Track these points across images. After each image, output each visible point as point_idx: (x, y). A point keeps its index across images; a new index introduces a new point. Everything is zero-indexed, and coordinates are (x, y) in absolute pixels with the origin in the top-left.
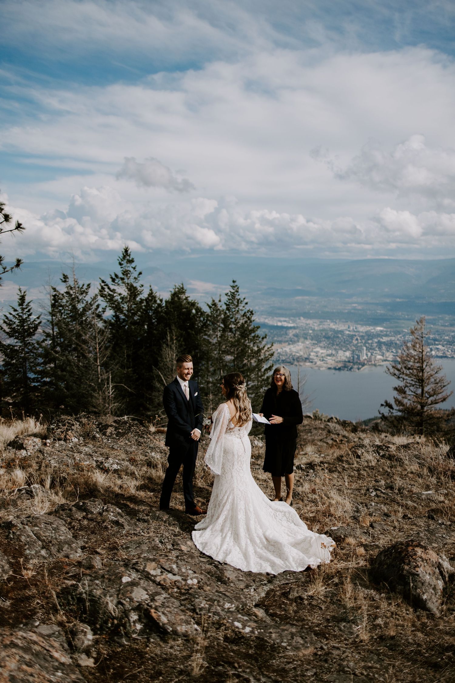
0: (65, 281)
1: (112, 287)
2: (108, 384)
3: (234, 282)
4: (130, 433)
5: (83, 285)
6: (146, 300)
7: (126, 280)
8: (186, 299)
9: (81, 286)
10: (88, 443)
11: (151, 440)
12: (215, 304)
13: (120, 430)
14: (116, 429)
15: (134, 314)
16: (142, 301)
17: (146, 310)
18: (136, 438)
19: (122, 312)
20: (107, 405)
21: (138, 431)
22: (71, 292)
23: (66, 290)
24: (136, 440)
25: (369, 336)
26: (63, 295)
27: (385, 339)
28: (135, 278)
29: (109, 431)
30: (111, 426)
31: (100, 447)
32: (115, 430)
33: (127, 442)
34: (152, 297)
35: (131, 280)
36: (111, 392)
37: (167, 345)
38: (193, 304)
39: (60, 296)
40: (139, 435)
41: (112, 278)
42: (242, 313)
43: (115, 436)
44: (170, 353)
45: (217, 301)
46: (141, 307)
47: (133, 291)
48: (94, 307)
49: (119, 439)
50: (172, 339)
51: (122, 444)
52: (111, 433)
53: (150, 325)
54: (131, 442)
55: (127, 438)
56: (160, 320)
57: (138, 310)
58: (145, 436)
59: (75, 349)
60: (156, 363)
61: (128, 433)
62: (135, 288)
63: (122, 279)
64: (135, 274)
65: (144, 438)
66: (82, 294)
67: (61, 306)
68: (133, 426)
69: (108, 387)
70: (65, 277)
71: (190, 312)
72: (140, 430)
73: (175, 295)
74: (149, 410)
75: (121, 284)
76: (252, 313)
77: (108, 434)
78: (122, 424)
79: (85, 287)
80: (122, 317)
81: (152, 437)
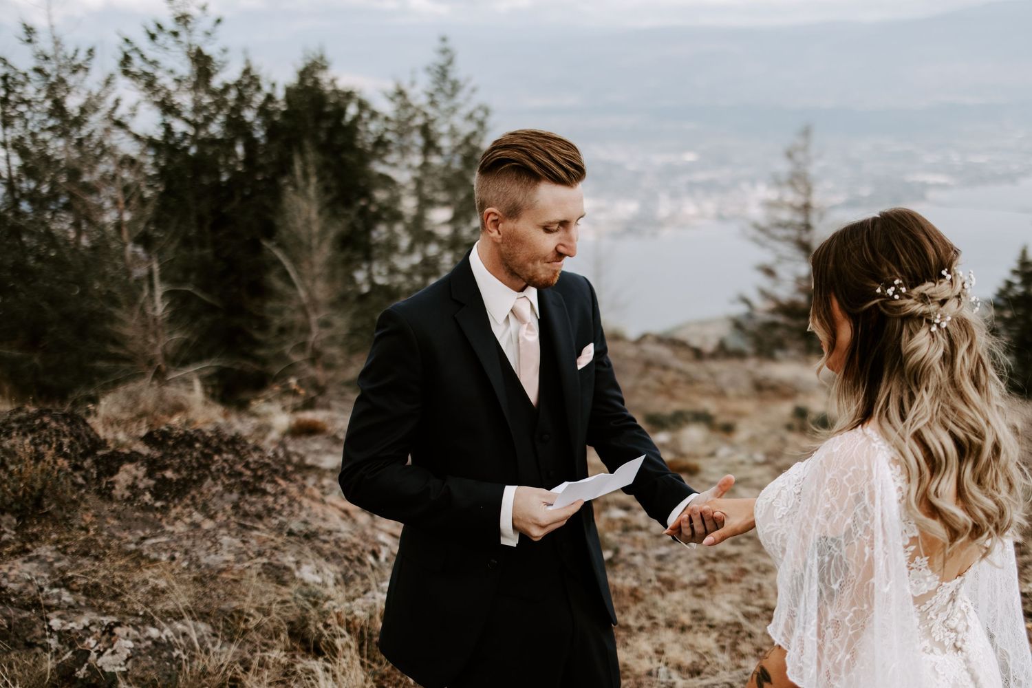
0: (29, 41)
1: (151, 55)
2: (152, 286)
3: (444, 40)
4: (209, 481)
5: (77, 51)
6: (238, 84)
7: (184, 37)
8: (333, 81)
9: (70, 55)
10: (35, 538)
11: (292, 500)
12: (401, 93)
13: (169, 474)
14: (153, 467)
15: (209, 119)
16: (227, 88)
17: (236, 110)
18: (235, 496)
19: (178, 114)
20: (152, 340)
21: (239, 467)
22: (48, 68)
23: (33, 63)
24: (236, 507)
25: (671, 171)
26: (25, 74)
27: (701, 176)
28: (208, 34)
29: (124, 476)
30: (133, 457)
31: (85, 554)
32: (149, 475)
33: (197, 517)
34: (249, 80)
35: (198, 40)
36: (160, 308)
37: (296, 186)
38: (349, 95)
39: (20, 78)
40: (246, 484)
41: (148, 32)
42: (464, 111)
43: (147, 497)
44: (304, 205)
45: (405, 86)
46: (225, 102)
47: (203, 65)
48: (109, 103)
49: (165, 510)
50: (306, 175)
51: (180, 528)
52: (132, 487)
53: (251, 144)
54: (212, 517)
55: (199, 500)
56: (273, 131)
57: (219, 108)
58: (269, 488)
59: (67, 207)
60: (270, 231)
61: (201, 479)
62: (208, 59)
63: (175, 34)
64: (207, 24)
65: (264, 493)
66: (74, 72)
67: (24, 101)
68: (219, 451)
69: (151, 296)
70: (29, 30)
71: (341, 112)
72: (247, 466)
73: (306, 73)
74: (259, 344)
75: (173, 48)
76: (487, 111)
77: (120, 491)
78: (174, 447)
79: (81, 57)
80: (179, 127)
81: (293, 489)
